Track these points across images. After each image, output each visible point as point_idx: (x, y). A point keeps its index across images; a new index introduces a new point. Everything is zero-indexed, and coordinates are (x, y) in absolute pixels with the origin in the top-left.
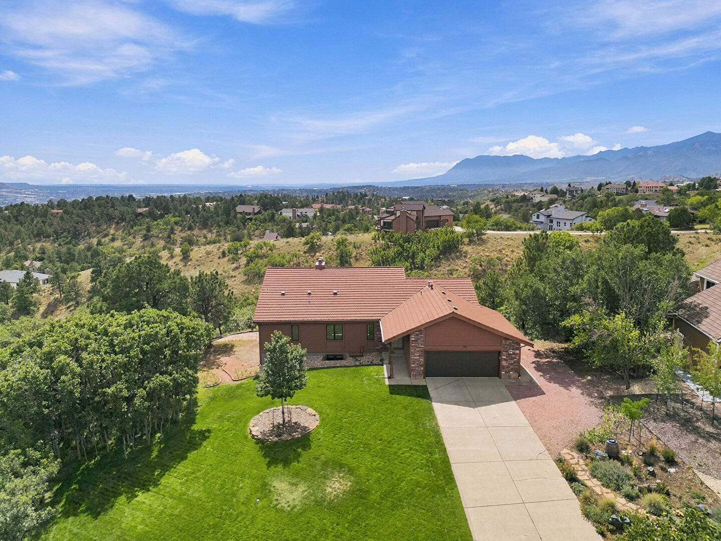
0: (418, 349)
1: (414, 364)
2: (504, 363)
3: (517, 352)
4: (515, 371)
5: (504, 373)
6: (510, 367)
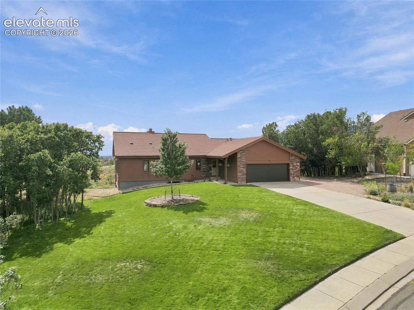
0: (242, 163)
1: (240, 173)
2: (291, 171)
3: (298, 164)
4: (298, 177)
5: (292, 178)
6: (295, 174)
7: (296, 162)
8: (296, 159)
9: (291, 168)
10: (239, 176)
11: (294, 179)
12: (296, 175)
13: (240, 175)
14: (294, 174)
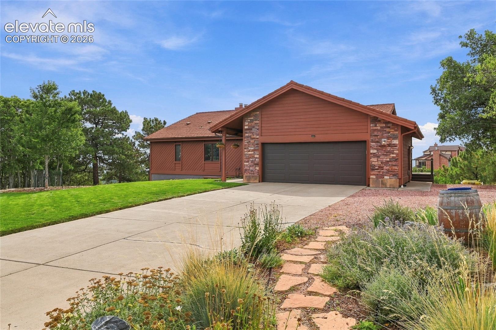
0: (252, 141)
1: (248, 162)
2: (374, 161)
3: (396, 142)
4: (394, 175)
5: (374, 177)
6: (385, 167)
7: (388, 138)
8: (388, 130)
9: (372, 151)
10: (246, 168)
11: (380, 180)
12: (388, 170)
13: (247, 165)
14: (381, 168)
